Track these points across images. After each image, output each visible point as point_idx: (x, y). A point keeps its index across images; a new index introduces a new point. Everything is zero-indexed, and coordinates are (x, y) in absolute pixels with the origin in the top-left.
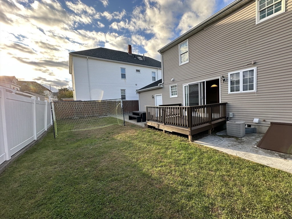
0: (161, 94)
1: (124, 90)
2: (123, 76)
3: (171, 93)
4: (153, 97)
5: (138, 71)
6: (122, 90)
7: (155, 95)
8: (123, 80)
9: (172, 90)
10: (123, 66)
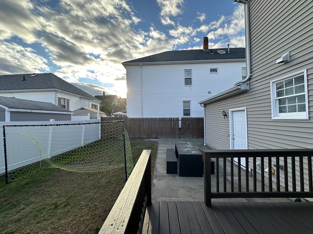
0: (244, 108)
1: (189, 102)
2: (188, 81)
3: (274, 106)
4: (226, 115)
5: (214, 70)
6: (184, 102)
7: (230, 110)
8: (188, 87)
9: (279, 94)
10: (188, 67)
